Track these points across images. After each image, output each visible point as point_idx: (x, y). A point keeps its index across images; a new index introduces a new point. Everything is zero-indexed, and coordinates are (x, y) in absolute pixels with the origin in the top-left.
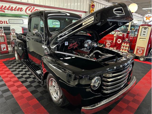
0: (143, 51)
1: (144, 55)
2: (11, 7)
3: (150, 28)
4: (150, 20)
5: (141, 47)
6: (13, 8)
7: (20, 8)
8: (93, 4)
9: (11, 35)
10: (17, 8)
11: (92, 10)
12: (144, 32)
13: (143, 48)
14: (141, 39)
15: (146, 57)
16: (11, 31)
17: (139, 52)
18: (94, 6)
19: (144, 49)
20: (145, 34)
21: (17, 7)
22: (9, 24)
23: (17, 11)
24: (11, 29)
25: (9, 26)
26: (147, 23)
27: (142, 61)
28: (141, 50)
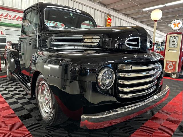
0: (175, 66)
1: (177, 71)
2: (8, 15)
3: (180, 36)
4: (179, 27)
5: (172, 61)
6: (12, 17)
7: (20, 17)
8: (110, 18)
9: (7, 48)
10: (17, 17)
11: (109, 25)
12: (173, 42)
13: (174, 62)
14: (169, 51)
15: (179, 74)
16: (6, 43)
17: (169, 67)
18: (111, 21)
19: (176, 63)
20: (174, 45)
21: (16, 15)
22: (5, 35)
23: (16, 21)
24: (6, 42)
25: (5, 38)
26: (176, 31)
27: (174, 78)
28: (171, 65)
